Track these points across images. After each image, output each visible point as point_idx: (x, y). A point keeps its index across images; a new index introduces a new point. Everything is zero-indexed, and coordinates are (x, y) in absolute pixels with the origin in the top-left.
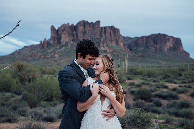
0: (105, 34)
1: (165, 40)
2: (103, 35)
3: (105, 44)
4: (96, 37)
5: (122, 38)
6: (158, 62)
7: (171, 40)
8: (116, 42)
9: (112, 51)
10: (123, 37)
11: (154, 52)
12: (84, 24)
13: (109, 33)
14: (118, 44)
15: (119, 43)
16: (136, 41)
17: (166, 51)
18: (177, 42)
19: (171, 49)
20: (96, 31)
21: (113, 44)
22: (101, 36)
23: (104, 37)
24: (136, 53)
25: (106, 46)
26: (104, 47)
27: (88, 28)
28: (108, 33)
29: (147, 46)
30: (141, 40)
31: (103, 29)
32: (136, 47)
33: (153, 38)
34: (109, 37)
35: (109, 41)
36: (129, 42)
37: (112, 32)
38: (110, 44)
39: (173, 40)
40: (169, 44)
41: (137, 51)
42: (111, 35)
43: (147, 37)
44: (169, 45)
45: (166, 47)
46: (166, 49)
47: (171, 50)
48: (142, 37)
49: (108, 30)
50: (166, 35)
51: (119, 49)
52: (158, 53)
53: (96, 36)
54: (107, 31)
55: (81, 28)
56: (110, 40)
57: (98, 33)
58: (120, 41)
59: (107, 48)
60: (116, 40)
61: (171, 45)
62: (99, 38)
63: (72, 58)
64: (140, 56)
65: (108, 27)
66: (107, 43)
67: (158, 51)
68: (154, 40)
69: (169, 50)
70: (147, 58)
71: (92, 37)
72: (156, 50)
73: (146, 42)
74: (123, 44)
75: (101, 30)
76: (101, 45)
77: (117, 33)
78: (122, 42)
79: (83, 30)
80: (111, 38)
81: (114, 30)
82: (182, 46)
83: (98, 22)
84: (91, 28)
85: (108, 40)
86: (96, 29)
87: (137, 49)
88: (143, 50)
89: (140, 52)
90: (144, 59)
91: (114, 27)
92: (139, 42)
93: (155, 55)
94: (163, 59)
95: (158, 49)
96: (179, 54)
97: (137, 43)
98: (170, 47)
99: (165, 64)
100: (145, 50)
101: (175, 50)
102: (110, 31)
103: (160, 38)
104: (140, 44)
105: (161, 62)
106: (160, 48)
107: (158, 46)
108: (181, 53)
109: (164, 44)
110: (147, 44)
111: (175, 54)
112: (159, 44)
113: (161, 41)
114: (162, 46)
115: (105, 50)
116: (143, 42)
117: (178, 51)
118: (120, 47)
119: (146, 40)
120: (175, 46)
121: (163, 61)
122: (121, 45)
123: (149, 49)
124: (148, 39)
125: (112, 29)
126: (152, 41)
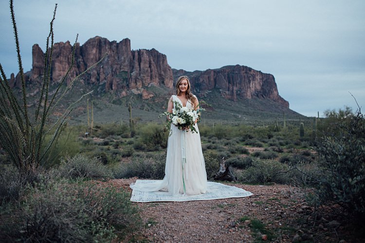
0: (140, 65)
1: (249, 78)
2: (137, 65)
3: (139, 84)
4: (122, 70)
5: (171, 72)
6: (235, 117)
7: (258, 77)
8: (159, 79)
9: (152, 96)
10: (174, 70)
11: (229, 99)
12: (99, 43)
13: (148, 63)
14: (163, 82)
15: (166, 81)
16: (197, 79)
17: (249, 97)
18: (269, 81)
19: (257, 94)
20: (123, 58)
21: (155, 83)
22: (132, 67)
23: (138, 70)
25: (141, 86)
26: (138, 89)
27: (107, 52)
28: (145, 63)
29: (216, 88)
30: (206, 76)
31: (136, 54)
32: (196, 90)
33: (226, 74)
34: (147, 70)
35: (146, 77)
37: (152, 60)
38: (149, 84)
39: (261, 77)
40: (255, 85)
42: (150, 67)
43: (215, 71)
44: (255, 87)
45: (249, 89)
46: (249, 94)
47: (258, 96)
48: (208, 72)
49: (145, 57)
50: (250, 69)
51: (166, 92)
52: (235, 100)
53: (122, 67)
54: (142, 59)
55: (94, 51)
56: (148, 76)
57: (127, 63)
58: (167, 78)
59: (142, 89)
60: (160, 75)
61: (259, 88)
62: (129, 71)
63: (76, 108)
64: (203, 107)
65: (145, 51)
66: (144, 82)
67: (235, 97)
68: (228, 78)
69: (254, 95)
70: (216, 110)
71: (114, 70)
72: (232, 94)
73: (215, 80)
74: (172, 84)
75: (132, 57)
76: (133, 84)
77: (162, 62)
78: (171, 79)
79: (97, 55)
80: (151, 71)
81: (157, 58)
82: (276, 90)
83: (126, 42)
84: (112, 53)
85: (145, 75)
86: (123, 55)
87: (199, 92)
88: (208, 95)
90: (211, 111)
91: (157, 52)
92: (201, 80)
93: (230, 104)
94: (245, 112)
95: (235, 94)
96: (271, 103)
97: (198, 81)
98: (255, 90)
99: (248, 121)
100: (212, 95)
101: (265, 96)
102: (148, 59)
103: (239, 73)
104: (204, 84)
105: (240, 116)
106: (239, 92)
107: (235, 88)
108: (274, 101)
109: (246, 84)
110: (215, 85)
111: (265, 103)
112: (238, 84)
113: (241, 79)
114: (243, 89)
115: (139, 94)
116: (209, 81)
117: (269, 97)
118: (167, 89)
119: (215, 77)
120: (265, 88)
121: (243, 114)
122: (169, 85)
123: (220, 92)
124: (217, 74)
125: (152, 55)
126: (225, 78)
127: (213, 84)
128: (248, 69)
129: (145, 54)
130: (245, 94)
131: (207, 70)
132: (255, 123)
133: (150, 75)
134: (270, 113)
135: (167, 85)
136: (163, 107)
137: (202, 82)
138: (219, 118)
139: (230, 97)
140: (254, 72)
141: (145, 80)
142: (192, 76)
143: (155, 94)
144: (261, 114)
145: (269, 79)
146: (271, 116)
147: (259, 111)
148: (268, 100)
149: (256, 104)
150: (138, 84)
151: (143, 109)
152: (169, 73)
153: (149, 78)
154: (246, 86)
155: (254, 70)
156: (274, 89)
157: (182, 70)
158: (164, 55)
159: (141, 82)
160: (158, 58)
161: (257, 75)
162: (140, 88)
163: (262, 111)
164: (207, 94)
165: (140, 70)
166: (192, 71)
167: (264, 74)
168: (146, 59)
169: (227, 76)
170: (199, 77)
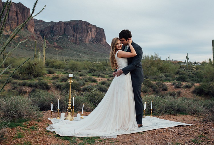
1: (87, 29)
5: (33, 21)
6: (78, 55)
7: (94, 30)
9: (17, 37)
10: (35, 20)
11: (74, 43)
13: (15, 13)
14: (27, 28)
15: (29, 27)
16: (52, 27)
17: (87, 42)
18: (100, 33)
24: (51, 43)
25: (9, 29)
26: (6, 31)
28: (13, 12)
29: (65, 35)
30: (59, 26)
32: (51, 35)
33: (72, 26)
34: (14, 18)
35: (13, 23)
36: (43, 27)
37: (18, 11)
38: (15, 28)
39: (96, 30)
40: (92, 35)
41: (52, 39)
42: (17, 15)
43: (65, 23)
44: (91, 35)
45: (87, 37)
46: (87, 40)
47: (93, 42)
48: (60, 23)
49: (14, 8)
50: (89, 24)
51: (29, 35)
52: (78, 44)
54: (11, 9)
58: (30, 25)
59: (10, 32)
61: (94, 36)
64: (56, 47)
65: (13, 4)
66: (12, 26)
67: (78, 42)
68: (74, 28)
69: (90, 41)
70: (65, 49)
72: (76, 40)
73: (65, 29)
74: (34, 30)
77: (26, 13)
78: (33, 26)
80: (18, 19)
82: (105, 39)
85: (12, 22)
87: (53, 37)
89: (57, 41)
90: (61, 50)
91: (23, 5)
92: (55, 28)
93: (74, 46)
94: (84, 52)
95: (78, 40)
96: (101, 47)
97: (52, 29)
98: (91, 38)
99: (86, 58)
100: (62, 39)
101: (98, 42)
102: (15, 10)
103: (81, 26)
104: (57, 31)
105: (81, 55)
106: (81, 38)
107: (78, 36)
108: (103, 46)
109: (85, 33)
110: (65, 33)
111: (97, 47)
112: (80, 33)
113: (82, 30)
114: (83, 36)
115: (7, 35)
116: (61, 29)
117: (100, 43)
118: (29, 33)
119: (64, 27)
120: (98, 37)
121: (83, 53)
122: (31, 30)
123: (68, 38)
124: (66, 25)
125: (19, 7)
126: (71, 29)
127: (63, 31)
128: (87, 23)
129: (13, 6)
130: (85, 40)
131: (59, 22)
132: (90, 59)
133: (16, 21)
134: (101, 54)
135: (30, 29)
136: (26, 46)
137: (56, 30)
138: (66, 55)
139: (74, 41)
140: (91, 26)
141: (13, 25)
142: (49, 25)
143: (20, 36)
144: (95, 54)
145: (100, 31)
146: (101, 55)
147: (93, 52)
148: (99, 45)
149: (91, 47)
150: (7, 27)
151: (10, 46)
152: (31, 21)
153: (16, 24)
154: (86, 35)
155: (91, 24)
156: (103, 38)
157: (41, 20)
158: (28, 8)
159: (9, 26)
160: (23, 9)
161: (93, 28)
162: (8, 31)
163: (95, 52)
164: (59, 38)
165: (9, 17)
166: (49, 22)
167: (98, 28)
168: (14, 9)
169: (73, 27)
170: (53, 26)
